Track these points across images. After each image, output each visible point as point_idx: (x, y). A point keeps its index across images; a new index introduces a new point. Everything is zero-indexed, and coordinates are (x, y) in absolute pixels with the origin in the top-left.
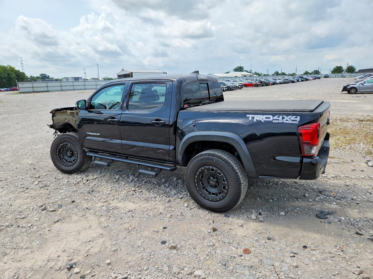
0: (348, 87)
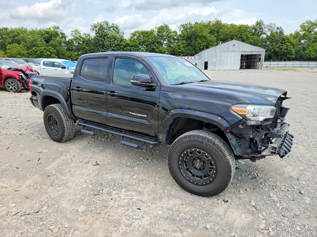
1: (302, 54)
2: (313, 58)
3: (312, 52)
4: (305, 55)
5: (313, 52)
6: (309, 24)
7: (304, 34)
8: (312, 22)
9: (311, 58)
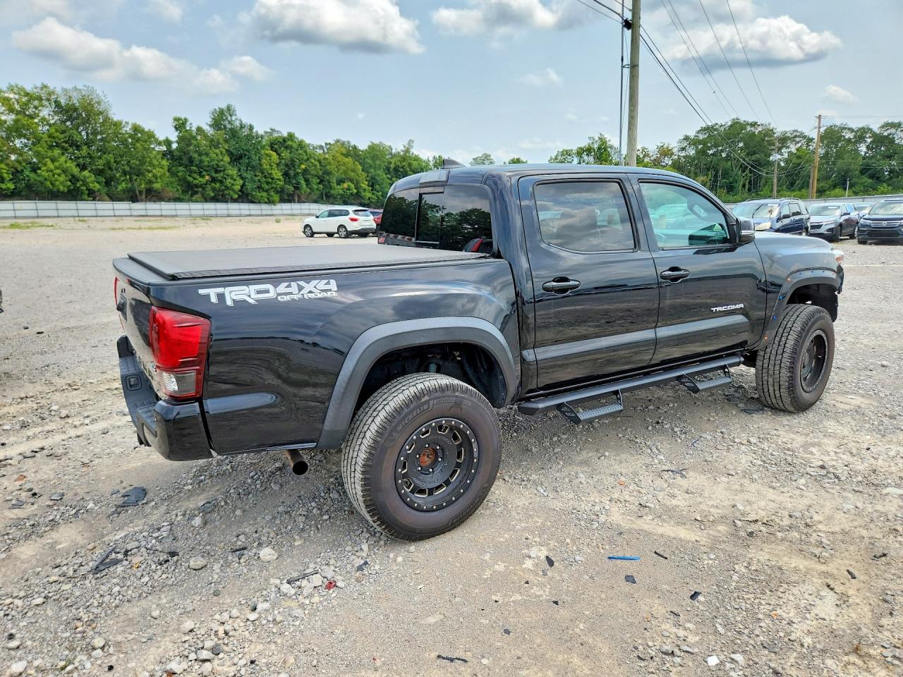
1: (32, 181)
2: (63, 192)
3: (56, 176)
4: (42, 183)
5: (59, 175)
6: (19, 94)
7: (16, 121)
8: (28, 91)
9: (58, 191)
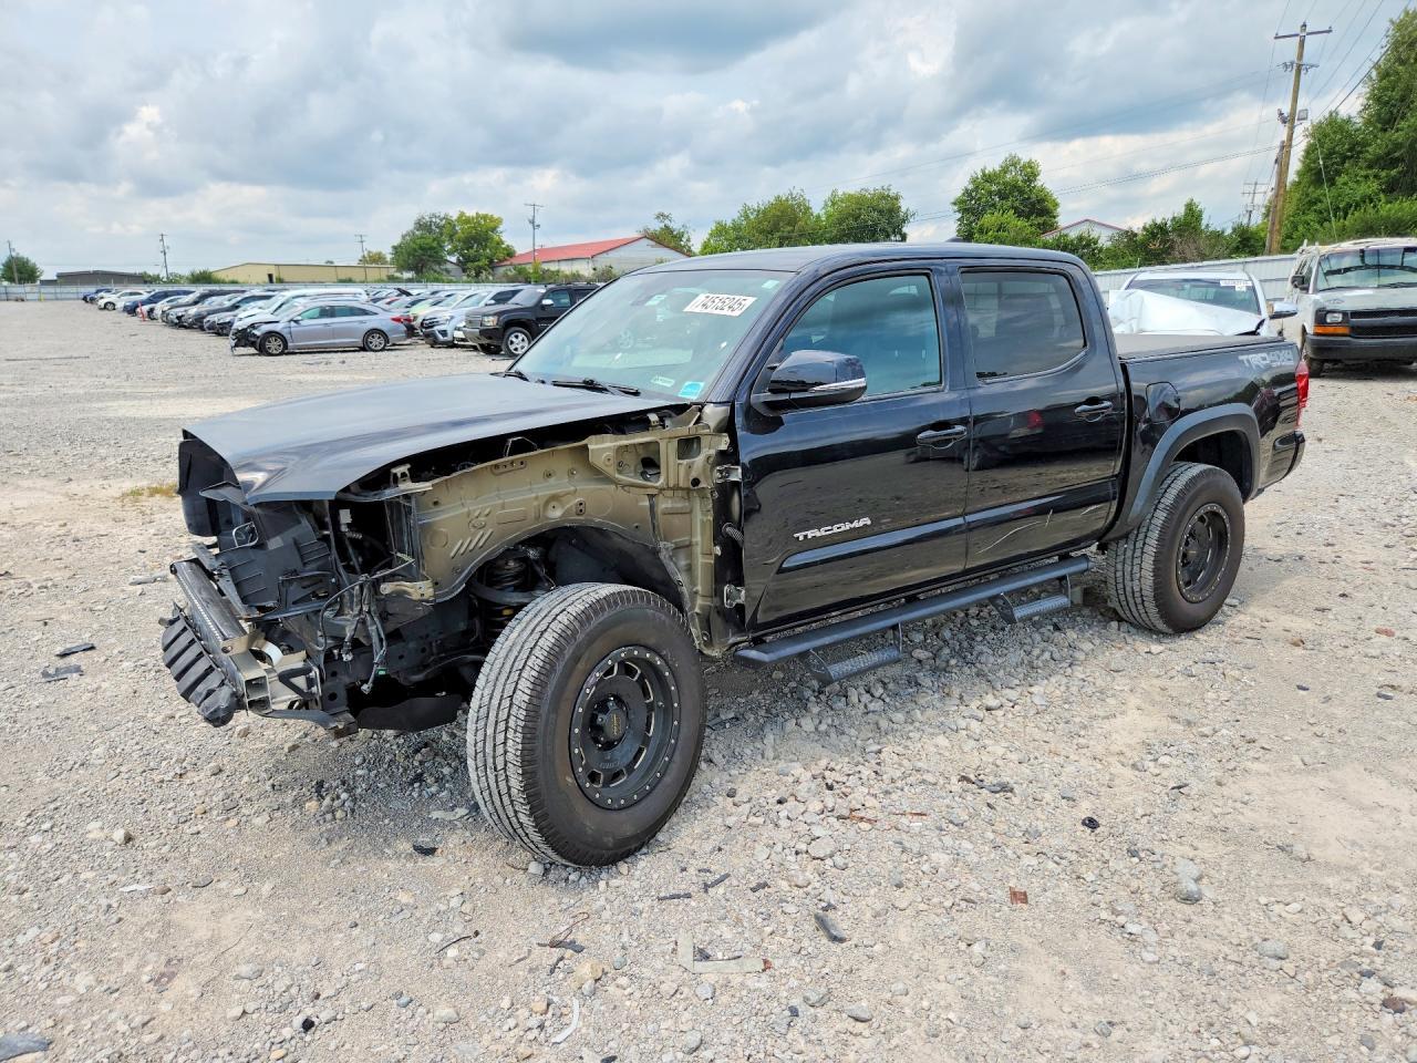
0: (256, 332)
